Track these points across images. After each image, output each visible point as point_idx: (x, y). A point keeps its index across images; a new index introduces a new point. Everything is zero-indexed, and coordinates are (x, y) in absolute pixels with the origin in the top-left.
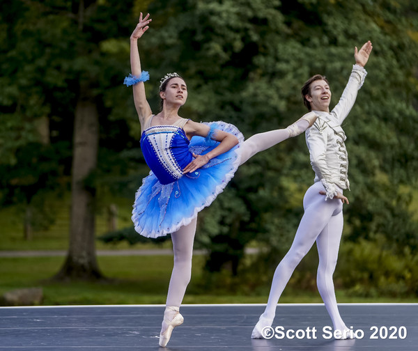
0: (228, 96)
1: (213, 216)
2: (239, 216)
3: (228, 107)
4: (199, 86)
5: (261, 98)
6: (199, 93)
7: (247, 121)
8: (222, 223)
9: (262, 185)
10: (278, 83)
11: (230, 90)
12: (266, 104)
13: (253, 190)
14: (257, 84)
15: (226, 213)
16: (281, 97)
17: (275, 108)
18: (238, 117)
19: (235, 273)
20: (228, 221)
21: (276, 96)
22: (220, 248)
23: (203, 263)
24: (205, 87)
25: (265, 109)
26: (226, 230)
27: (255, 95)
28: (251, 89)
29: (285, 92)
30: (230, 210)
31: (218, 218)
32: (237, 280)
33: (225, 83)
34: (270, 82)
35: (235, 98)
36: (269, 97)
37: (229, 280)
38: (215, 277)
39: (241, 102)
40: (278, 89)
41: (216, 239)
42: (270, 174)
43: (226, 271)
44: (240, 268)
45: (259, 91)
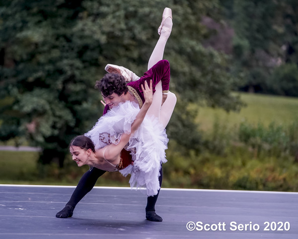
0: (62, 30)
1: (47, 121)
2: (66, 123)
3: (62, 39)
4: (40, 22)
5: (87, 33)
6: (40, 27)
7: (76, 50)
8: (54, 127)
9: (86, 100)
10: (99, 21)
11: (64, 26)
12: (90, 37)
13: (79, 103)
14: (84, 21)
15: (57, 120)
16: (103, 33)
17: (98, 41)
18: (69, 47)
19: (61, 165)
20: (59, 125)
21: (99, 32)
22: (51, 146)
23: (37, 157)
24: (44, 23)
25: (88, 41)
26: (56, 132)
27: (83, 30)
28: (80, 25)
29: (107, 29)
30: (60, 117)
31: (51, 123)
32: (63, 171)
33: (60, 20)
34: (94, 21)
35: (68, 32)
36: (94, 32)
37: (57, 171)
38: (46, 168)
39: (72, 35)
40: (101, 27)
41: (48, 139)
42: (91, 91)
43: (55, 164)
44: (66, 161)
45: (86, 28)
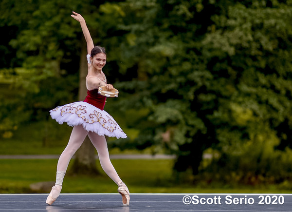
0: (192, 44)
1: (181, 130)
2: (199, 131)
3: (192, 52)
4: (171, 37)
5: (216, 45)
6: (171, 42)
7: (206, 62)
8: (187, 135)
9: (216, 108)
10: (227, 34)
11: (194, 40)
12: (220, 49)
13: (211, 112)
14: (213, 35)
15: (189, 129)
16: (231, 45)
17: (227, 53)
18: (199, 59)
19: (195, 172)
20: (192, 134)
21: (227, 44)
22: (184, 154)
23: (172, 165)
24: (175, 38)
25: (217, 53)
26: (190, 140)
27: (212, 43)
28: (209, 38)
29: (235, 41)
30: (193, 126)
31: (184, 131)
32: (198, 177)
33: (189, 34)
34: (222, 34)
35: (198, 45)
36: (222, 45)
37: (191, 177)
38: (182, 174)
39: (201, 48)
40: (229, 39)
41: (182, 147)
42: (221, 101)
43: (189, 171)
44: (200, 168)
45: (215, 41)
